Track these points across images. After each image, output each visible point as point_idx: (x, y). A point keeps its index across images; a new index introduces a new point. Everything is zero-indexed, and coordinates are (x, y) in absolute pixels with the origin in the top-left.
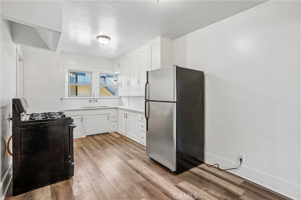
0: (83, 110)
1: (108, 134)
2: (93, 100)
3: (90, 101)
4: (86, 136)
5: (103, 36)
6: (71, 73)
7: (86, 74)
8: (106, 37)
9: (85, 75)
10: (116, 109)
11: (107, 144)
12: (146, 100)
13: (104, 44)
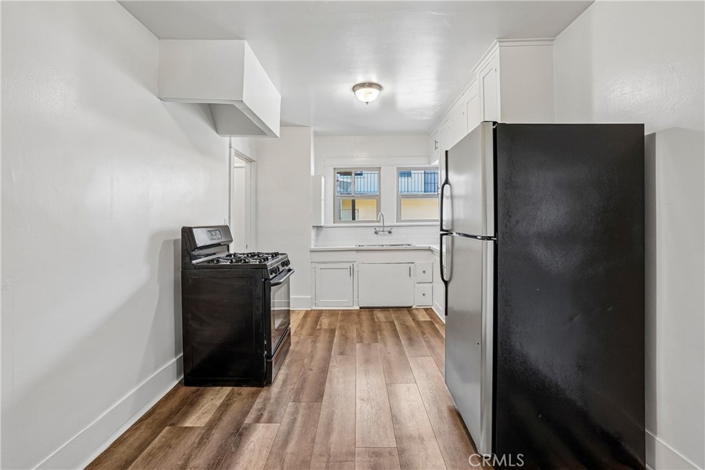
0: (355, 252)
1: (408, 310)
2: (382, 229)
3: (376, 233)
4: (361, 308)
5: (363, 85)
6: (338, 173)
7: (412, 172)
8: (371, 85)
9: (411, 176)
10: (431, 253)
11: (387, 333)
12: (442, 230)
13: (367, 103)
